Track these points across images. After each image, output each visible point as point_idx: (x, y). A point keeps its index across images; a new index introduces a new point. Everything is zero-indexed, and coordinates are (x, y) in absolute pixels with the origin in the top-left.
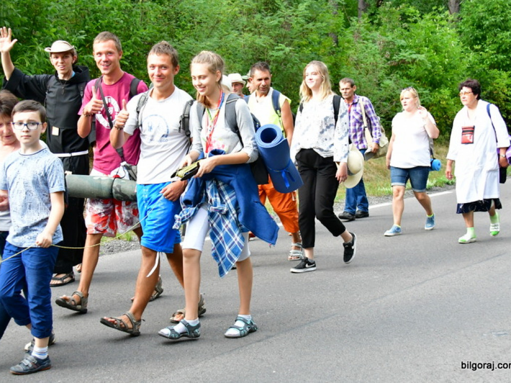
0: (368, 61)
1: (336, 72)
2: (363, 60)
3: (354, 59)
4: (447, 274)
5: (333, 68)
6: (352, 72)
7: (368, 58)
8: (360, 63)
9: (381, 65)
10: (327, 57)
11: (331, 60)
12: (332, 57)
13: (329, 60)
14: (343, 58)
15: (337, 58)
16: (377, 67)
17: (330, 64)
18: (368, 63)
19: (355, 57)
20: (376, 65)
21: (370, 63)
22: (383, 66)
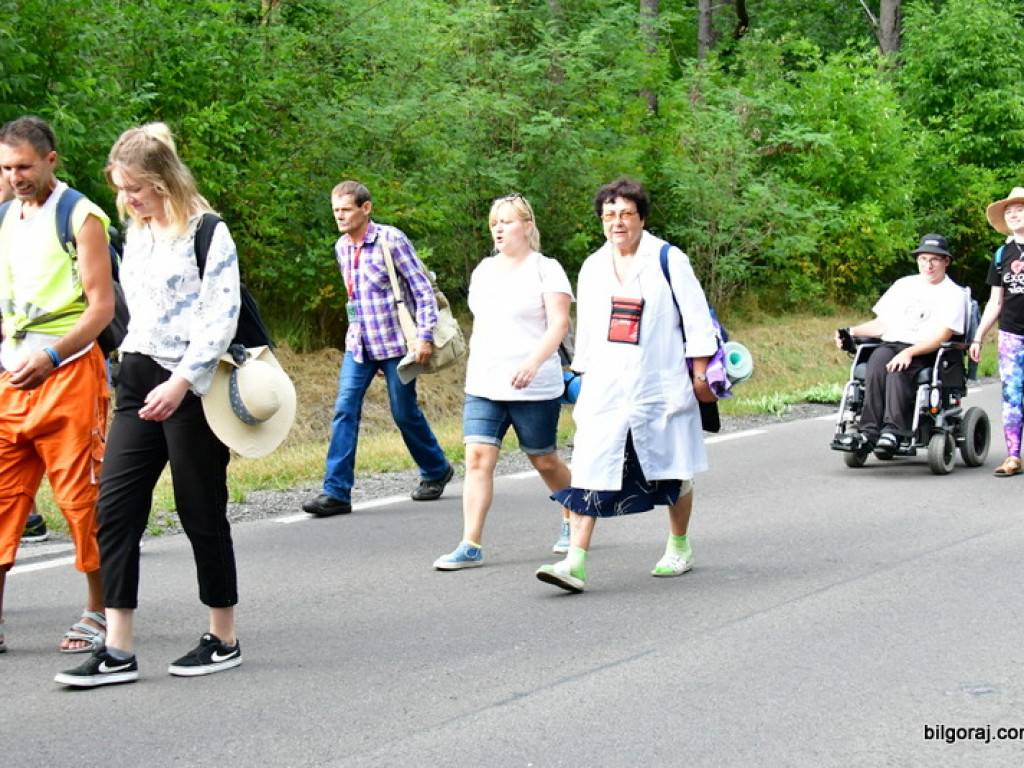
0: (717, 146)
1: (653, 168)
2: (708, 145)
3: (688, 141)
4: (875, 571)
5: (649, 159)
6: (686, 168)
7: (718, 140)
8: (701, 150)
9: (743, 155)
10: (635, 138)
11: (644, 143)
12: (647, 138)
13: (639, 143)
14: (666, 140)
15: (656, 140)
16: (735, 159)
17: (642, 152)
18: (717, 149)
19: (691, 139)
20: (733, 155)
21: (722, 151)
22: (747, 156)
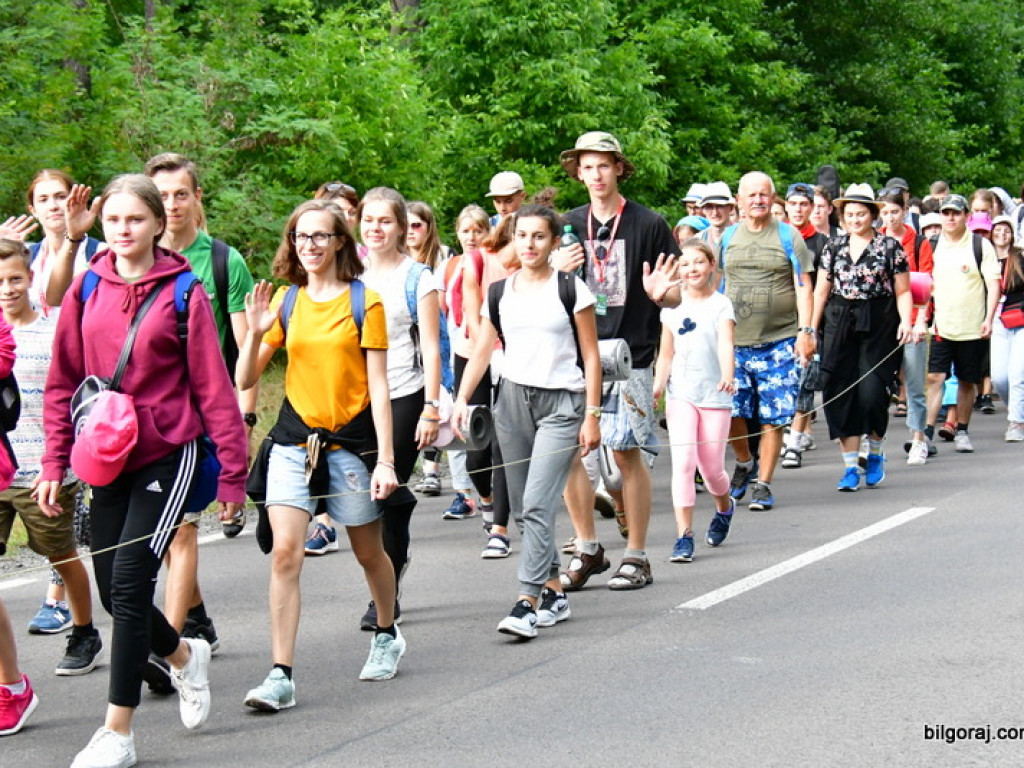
0: (173, 138)
1: (86, 169)
2: (162, 135)
3: (134, 130)
5: (80, 156)
8: (152, 143)
9: (211, 149)
10: (60, 127)
11: (73, 133)
12: (76, 126)
13: (66, 135)
14: (104, 129)
15: (89, 130)
16: (200, 155)
17: (70, 146)
18: (174, 142)
19: (138, 128)
20: (197, 149)
21: (182, 144)
22: (217, 150)
